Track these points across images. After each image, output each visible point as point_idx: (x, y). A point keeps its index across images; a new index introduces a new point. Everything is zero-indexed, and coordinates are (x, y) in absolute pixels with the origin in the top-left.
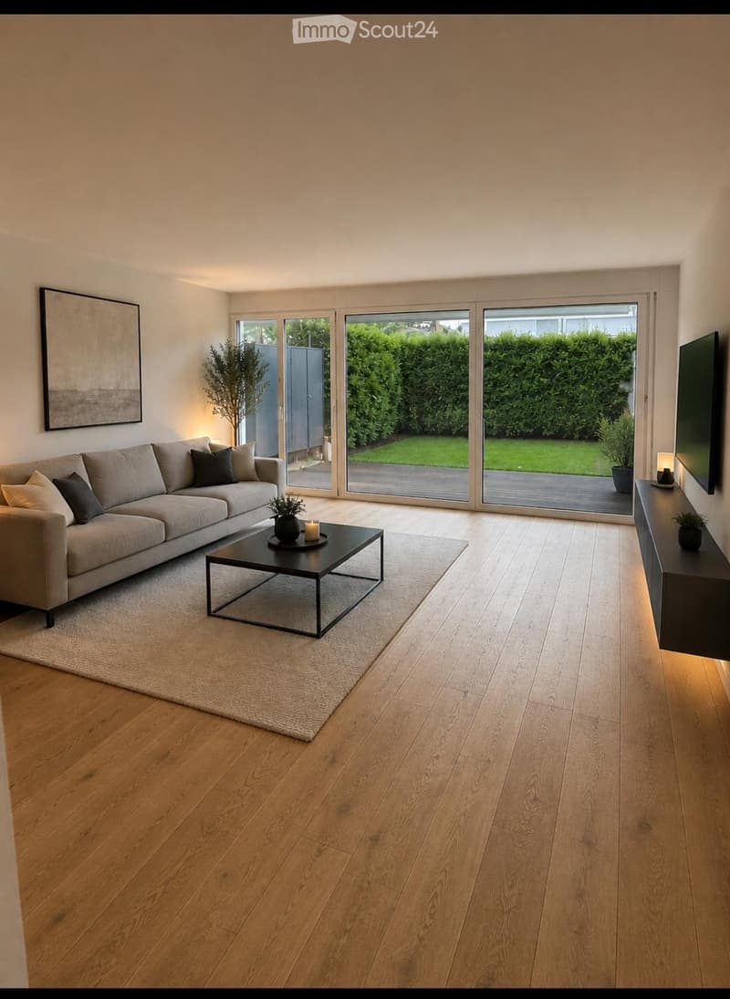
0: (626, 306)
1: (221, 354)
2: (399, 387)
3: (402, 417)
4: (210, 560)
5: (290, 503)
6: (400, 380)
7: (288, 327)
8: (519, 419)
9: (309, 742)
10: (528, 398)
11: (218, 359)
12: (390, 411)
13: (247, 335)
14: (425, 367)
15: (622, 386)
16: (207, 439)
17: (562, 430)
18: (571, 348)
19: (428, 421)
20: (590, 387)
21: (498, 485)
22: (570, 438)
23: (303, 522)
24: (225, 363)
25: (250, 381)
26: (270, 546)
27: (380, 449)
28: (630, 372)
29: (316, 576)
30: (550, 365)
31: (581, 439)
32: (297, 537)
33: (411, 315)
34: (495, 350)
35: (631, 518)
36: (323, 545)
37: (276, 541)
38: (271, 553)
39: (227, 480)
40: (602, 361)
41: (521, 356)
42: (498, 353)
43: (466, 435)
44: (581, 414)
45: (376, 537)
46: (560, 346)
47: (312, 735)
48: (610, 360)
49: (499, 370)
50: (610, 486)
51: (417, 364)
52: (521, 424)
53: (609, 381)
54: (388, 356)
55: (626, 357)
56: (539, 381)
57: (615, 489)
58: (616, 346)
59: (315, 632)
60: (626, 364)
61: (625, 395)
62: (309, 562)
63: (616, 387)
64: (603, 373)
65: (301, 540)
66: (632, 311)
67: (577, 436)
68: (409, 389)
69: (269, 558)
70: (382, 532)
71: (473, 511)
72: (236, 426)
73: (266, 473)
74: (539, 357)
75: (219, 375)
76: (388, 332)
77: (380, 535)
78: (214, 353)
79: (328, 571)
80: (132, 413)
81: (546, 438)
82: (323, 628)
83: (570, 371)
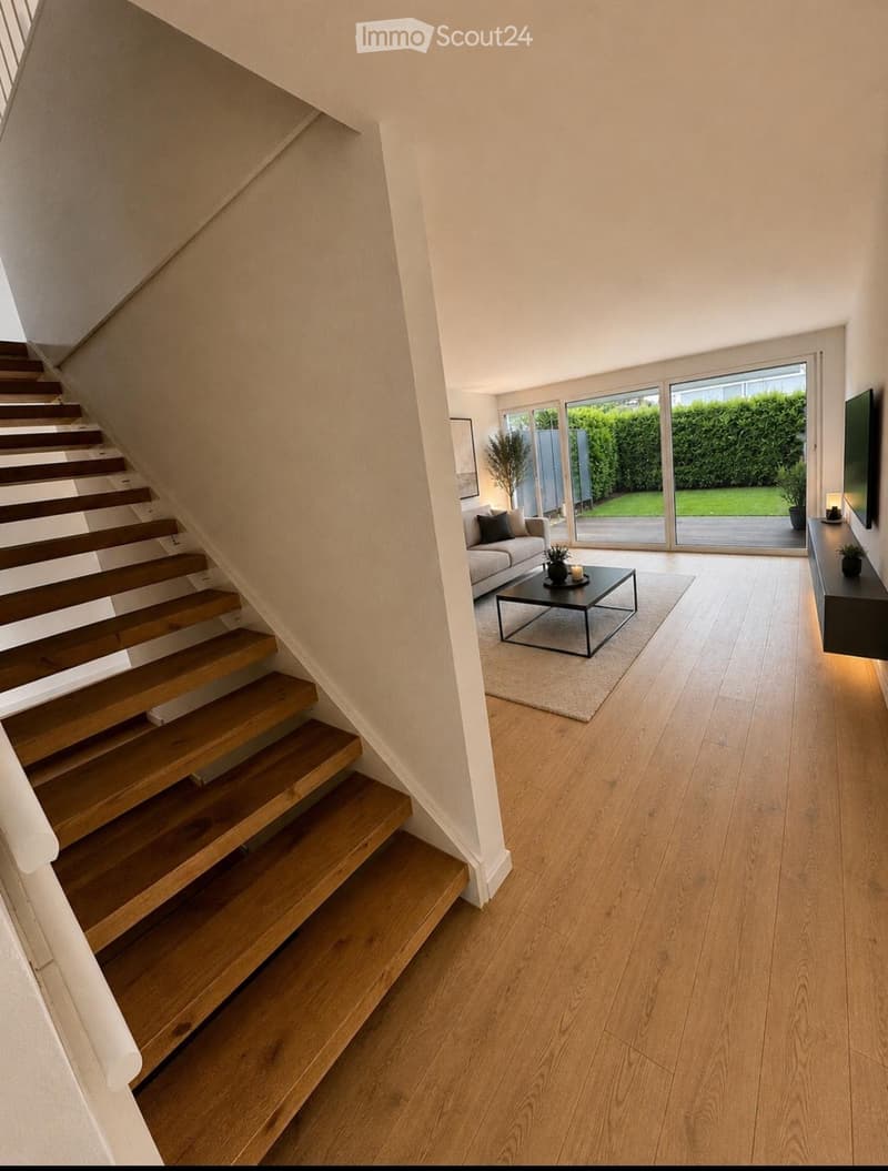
0: (797, 366)
1: (497, 442)
2: (616, 455)
3: (619, 478)
4: (499, 598)
5: (559, 552)
6: (616, 448)
7: (537, 416)
8: (711, 472)
9: (587, 722)
10: (718, 455)
11: (494, 445)
12: (610, 475)
13: (512, 426)
14: (635, 436)
15: (799, 436)
16: (489, 506)
17: (748, 479)
18: (754, 408)
19: (639, 479)
20: (771, 440)
21: (689, 529)
22: (754, 485)
23: (570, 566)
24: (500, 448)
25: (518, 459)
26: (546, 586)
27: (603, 506)
28: (804, 425)
29: (584, 609)
30: (735, 424)
31: (764, 485)
32: (565, 577)
33: (623, 395)
34: (688, 417)
35: (804, 551)
36: (587, 583)
37: (550, 582)
38: (547, 591)
39: (507, 537)
40: (781, 417)
41: (710, 419)
42: (690, 419)
43: (662, 490)
44: (764, 464)
45: (630, 575)
46: (745, 407)
47: (589, 718)
48: (787, 415)
49: (693, 432)
50: (788, 524)
51: (628, 435)
52: (713, 477)
53: (787, 433)
54: (605, 431)
55: (801, 411)
56: (727, 438)
57: (792, 527)
58: (791, 403)
59: (586, 653)
60: (801, 418)
61: (800, 443)
62: (578, 598)
63: (793, 438)
64: (781, 427)
65: (568, 581)
66: (802, 369)
67: (760, 483)
68: (623, 455)
69: (545, 595)
70: (634, 571)
71: (670, 551)
72: (511, 495)
73: (534, 529)
74: (725, 419)
75: (495, 457)
76: (604, 411)
77: (633, 574)
78: (491, 441)
79: (593, 604)
80: (471, 490)
81: (734, 486)
82: (592, 651)
83: (752, 428)
